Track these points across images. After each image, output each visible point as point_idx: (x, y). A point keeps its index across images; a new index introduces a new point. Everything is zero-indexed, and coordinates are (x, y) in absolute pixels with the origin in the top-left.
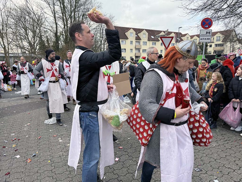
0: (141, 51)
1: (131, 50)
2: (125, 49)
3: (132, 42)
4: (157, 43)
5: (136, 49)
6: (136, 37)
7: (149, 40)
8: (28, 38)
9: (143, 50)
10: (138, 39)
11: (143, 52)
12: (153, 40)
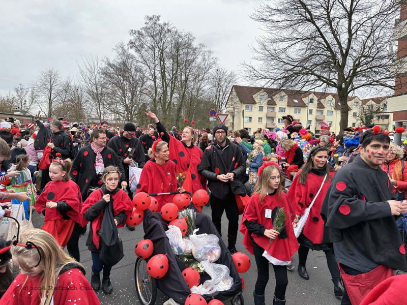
0: (276, 121)
1: (260, 119)
2: (250, 118)
3: (261, 109)
4: (302, 109)
5: (268, 118)
6: (269, 101)
7: (289, 105)
8: (125, 101)
9: (279, 119)
10: (272, 103)
11: (279, 122)
12: (295, 105)
